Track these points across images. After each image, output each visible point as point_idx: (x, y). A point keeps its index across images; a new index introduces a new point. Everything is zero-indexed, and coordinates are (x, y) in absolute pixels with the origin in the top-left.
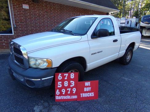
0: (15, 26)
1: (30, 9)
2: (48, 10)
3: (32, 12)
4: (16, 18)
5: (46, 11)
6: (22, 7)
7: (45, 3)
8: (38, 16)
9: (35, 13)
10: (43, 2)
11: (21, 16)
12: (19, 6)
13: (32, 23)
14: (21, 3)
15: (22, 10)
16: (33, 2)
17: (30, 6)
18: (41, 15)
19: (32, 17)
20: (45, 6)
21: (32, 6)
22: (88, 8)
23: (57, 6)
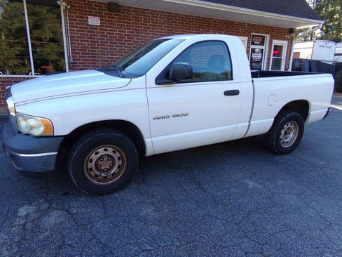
0: (72, 61)
1: (103, 26)
2: (139, 27)
3: (105, 32)
4: (75, 44)
5: (136, 30)
6: (87, 21)
7: (133, 11)
8: (117, 40)
9: (113, 34)
10: (129, 10)
11: (84, 41)
12: (81, 21)
13: (104, 55)
14: (86, 14)
15: (87, 28)
16: (109, 10)
17: (103, 20)
18: (125, 38)
19: (105, 42)
20: (133, 17)
21: (106, 20)
22: (236, 19)
23: (160, 18)
